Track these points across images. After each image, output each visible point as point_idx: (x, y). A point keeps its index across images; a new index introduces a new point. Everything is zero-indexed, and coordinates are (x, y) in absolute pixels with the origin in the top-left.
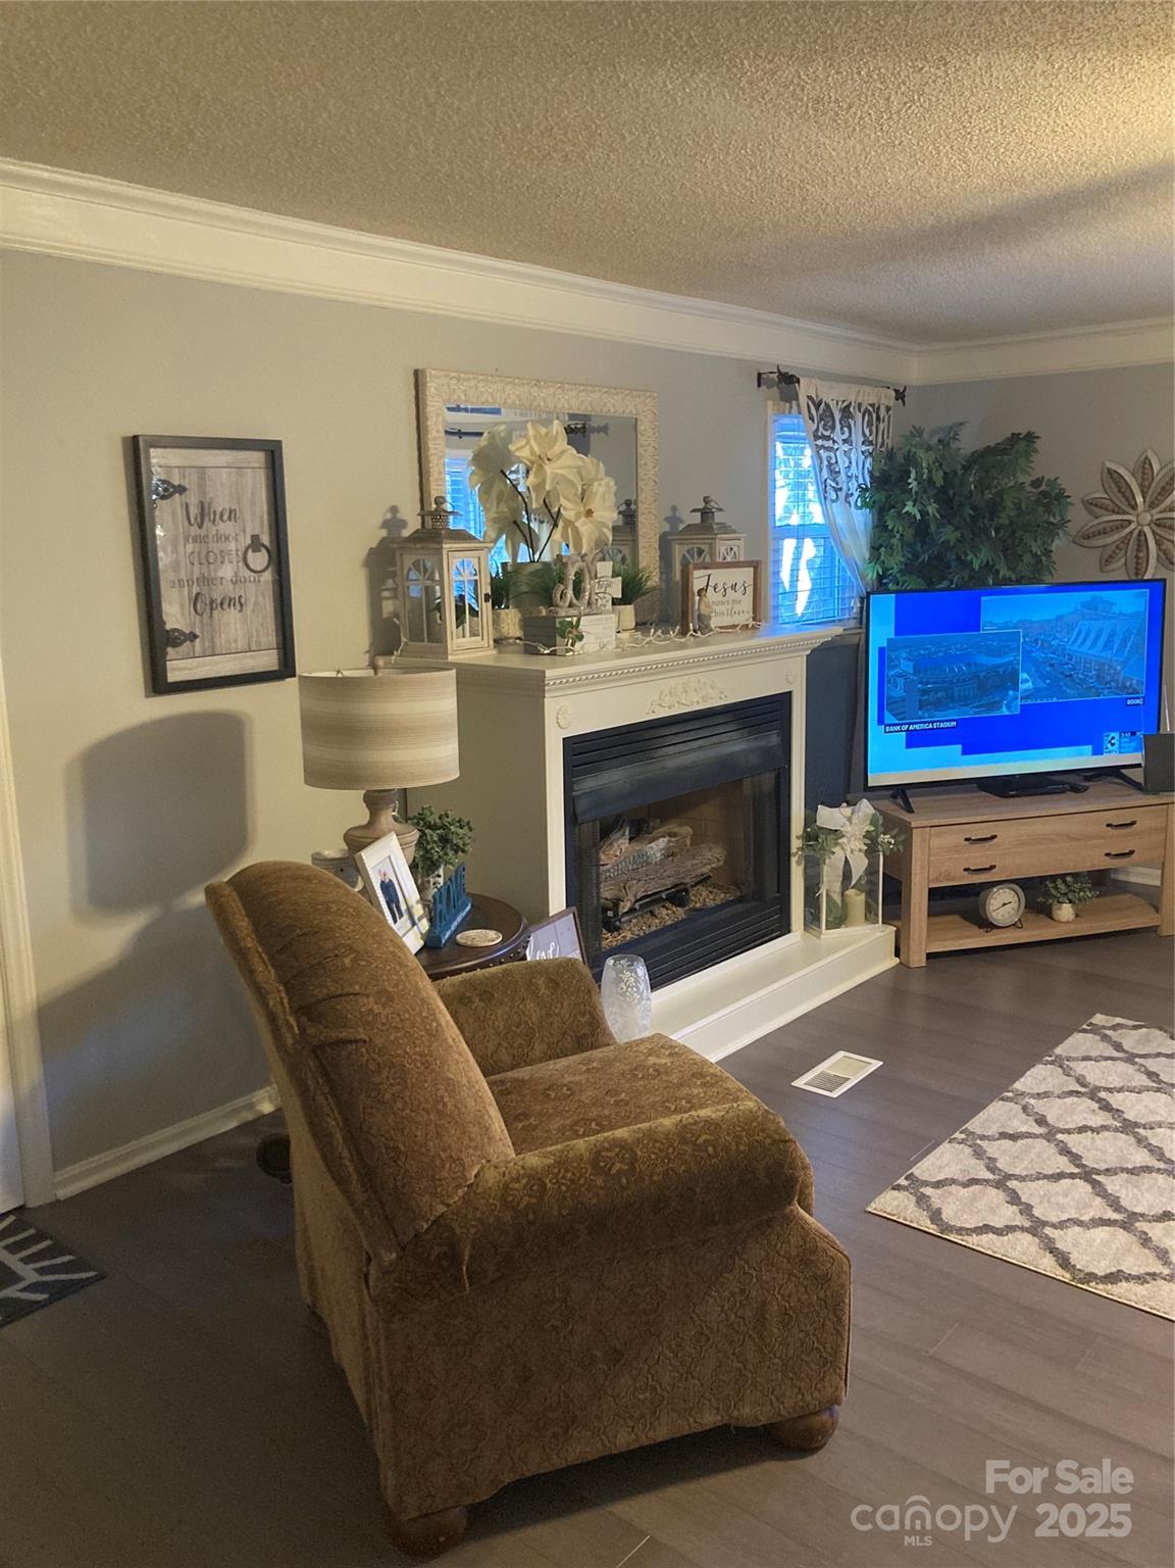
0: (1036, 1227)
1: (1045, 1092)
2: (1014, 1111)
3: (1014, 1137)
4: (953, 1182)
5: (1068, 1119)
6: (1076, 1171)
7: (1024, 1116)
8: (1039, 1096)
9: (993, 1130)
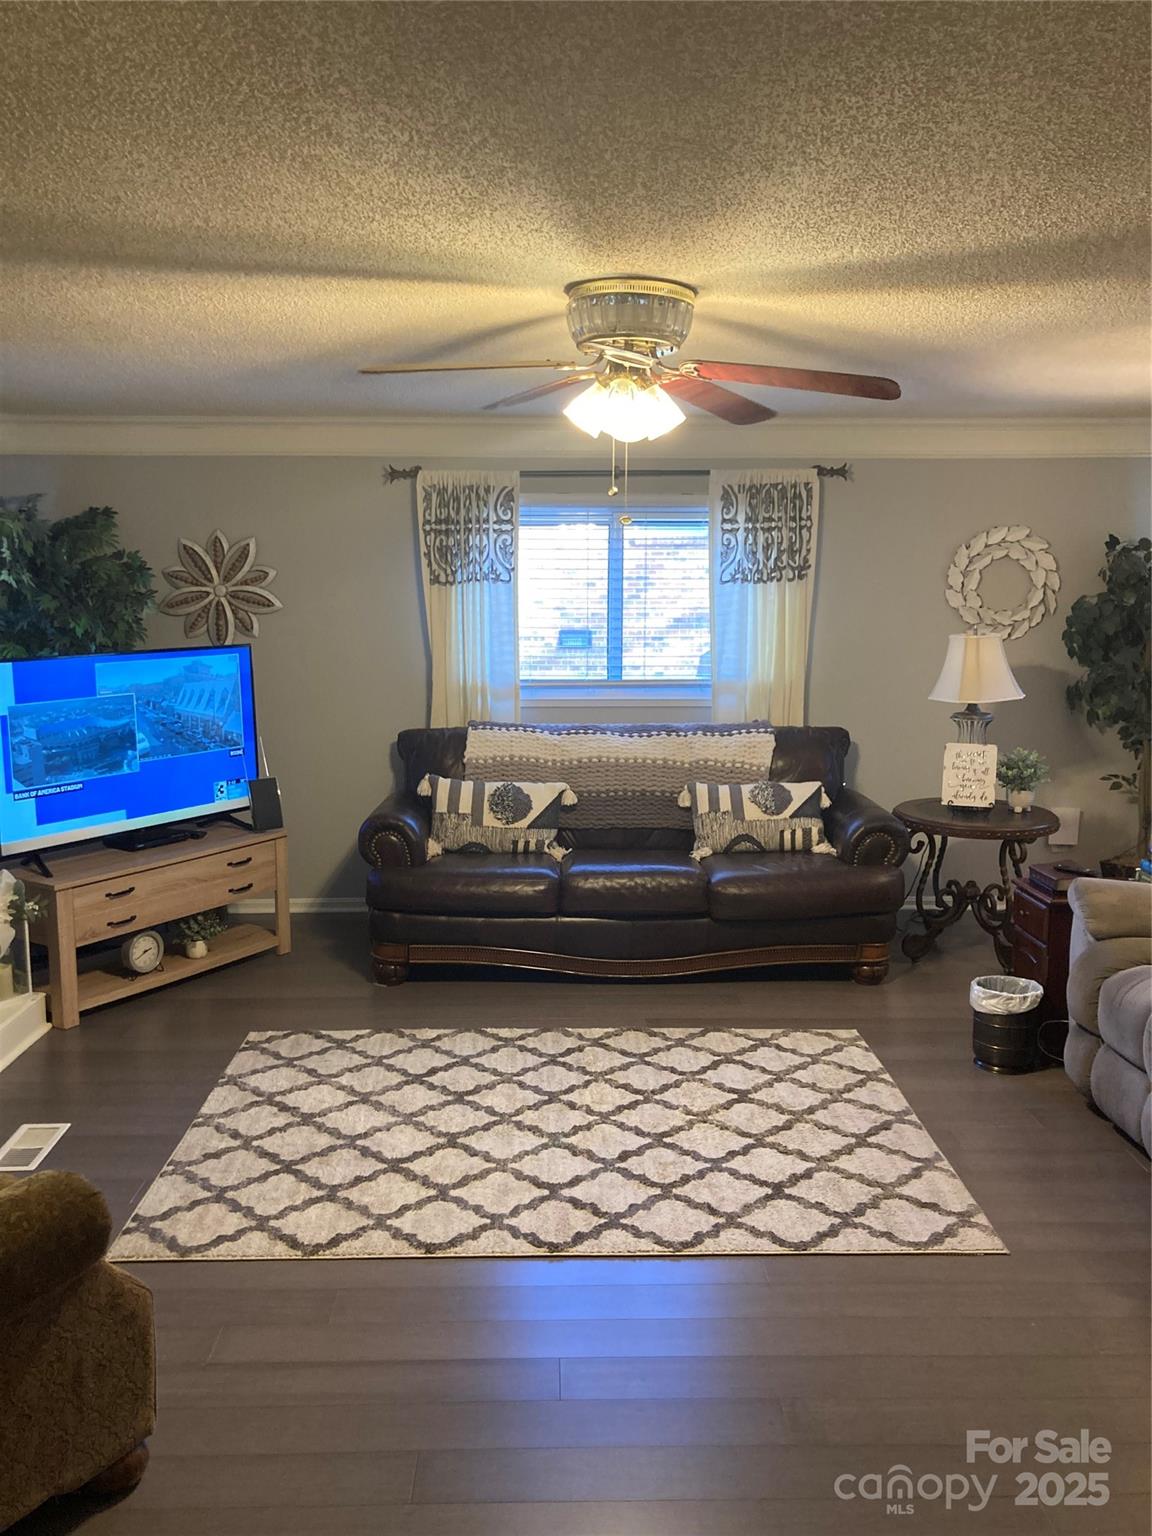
0: (261, 1224)
1: (230, 1110)
2: (208, 1134)
3: (217, 1155)
4: (177, 1209)
5: (257, 1126)
6: (278, 1167)
7: (218, 1135)
8: (226, 1114)
9: (196, 1155)
